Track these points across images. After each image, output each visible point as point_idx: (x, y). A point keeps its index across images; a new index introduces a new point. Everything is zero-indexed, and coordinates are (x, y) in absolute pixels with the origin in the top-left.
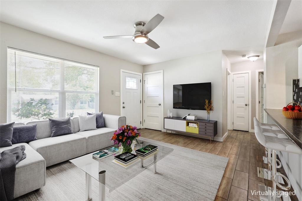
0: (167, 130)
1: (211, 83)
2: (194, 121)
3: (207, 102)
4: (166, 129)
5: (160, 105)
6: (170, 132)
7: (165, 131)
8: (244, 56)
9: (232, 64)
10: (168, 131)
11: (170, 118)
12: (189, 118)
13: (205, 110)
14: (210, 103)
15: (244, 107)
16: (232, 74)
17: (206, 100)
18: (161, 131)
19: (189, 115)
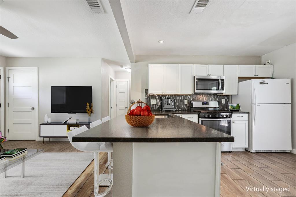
0: (44, 137)
1: (92, 87)
2: (75, 124)
3: (88, 105)
4: (42, 137)
5: (33, 109)
6: (47, 139)
7: (41, 139)
8: (122, 66)
9: (116, 73)
10: (45, 139)
11: (48, 124)
12: (70, 122)
13: (86, 112)
14: (91, 105)
15: (124, 110)
16: (115, 80)
17: (87, 103)
18: (35, 140)
19: (70, 119)
